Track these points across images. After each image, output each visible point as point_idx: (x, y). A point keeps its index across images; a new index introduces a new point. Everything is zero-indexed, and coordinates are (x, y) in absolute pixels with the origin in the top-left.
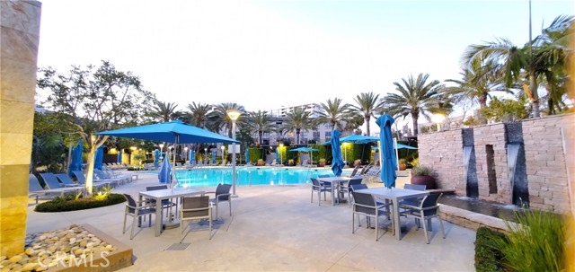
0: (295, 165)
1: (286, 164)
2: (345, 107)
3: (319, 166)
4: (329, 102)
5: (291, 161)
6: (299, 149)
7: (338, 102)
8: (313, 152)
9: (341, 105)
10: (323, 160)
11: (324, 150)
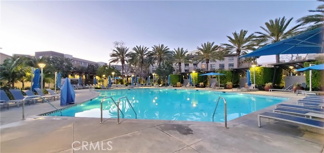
0: (204, 86)
1: (197, 86)
2: (250, 37)
3: (226, 88)
4: (235, 34)
5: (201, 84)
6: (208, 74)
7: (244, 33)
8: (221, 77)
9: (247, 36)
10: (229, 83)
11: (231, 74)
